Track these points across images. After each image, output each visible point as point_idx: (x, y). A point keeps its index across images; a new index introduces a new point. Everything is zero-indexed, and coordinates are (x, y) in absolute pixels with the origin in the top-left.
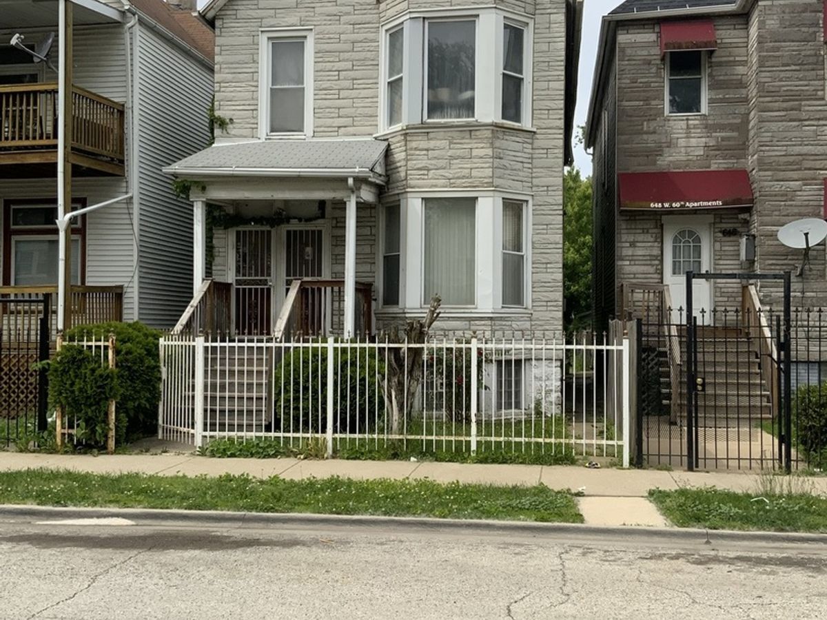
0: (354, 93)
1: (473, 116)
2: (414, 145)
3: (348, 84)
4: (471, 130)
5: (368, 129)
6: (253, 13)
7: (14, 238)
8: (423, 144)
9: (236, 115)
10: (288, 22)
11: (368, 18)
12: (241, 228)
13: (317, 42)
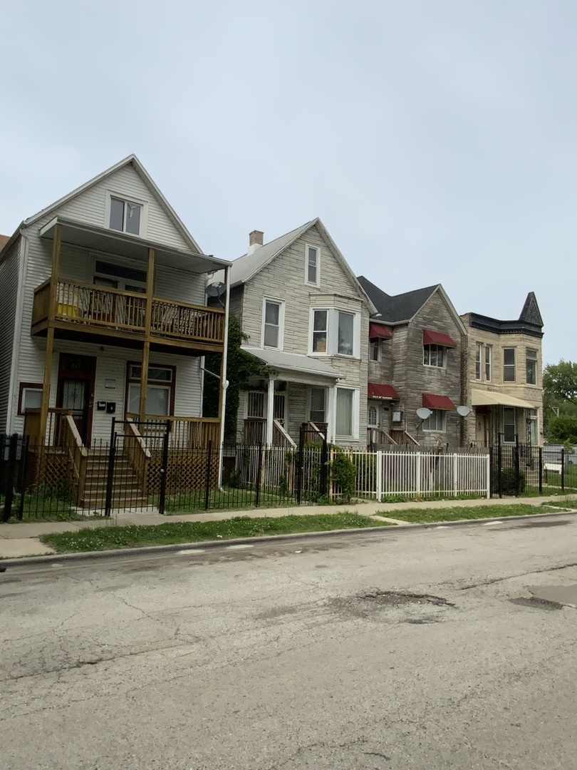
0: (299, 334)
1: (352, 355)
2: (335, 364)
3: (297, 329)
4: (353, 360)
5: (304, 352)
6: (261, 286)
7: (130, 384)
8: (338, 364)
9: (251, 335)
10: (275, 295)
11: (305, 301)
12: (251, 392)
13: (287, 307)
